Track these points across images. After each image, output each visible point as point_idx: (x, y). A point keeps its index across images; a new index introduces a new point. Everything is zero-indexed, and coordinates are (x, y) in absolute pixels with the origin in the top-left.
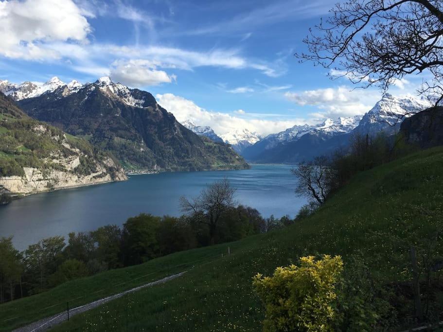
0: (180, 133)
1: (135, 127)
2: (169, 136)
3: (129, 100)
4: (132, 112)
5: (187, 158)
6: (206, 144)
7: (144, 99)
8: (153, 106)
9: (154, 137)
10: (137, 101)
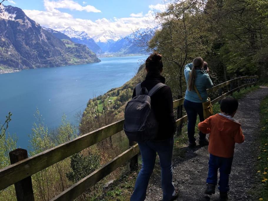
0: (45, 38)
1: (7, 36)
2: (34, 42)
3: (4, 15)
4: (5, 25)
5: (48, 58)
6: (67, 46)
7: (16, 13)
8: (22, 19)
9: (22, 42)
10: (10, 15)
